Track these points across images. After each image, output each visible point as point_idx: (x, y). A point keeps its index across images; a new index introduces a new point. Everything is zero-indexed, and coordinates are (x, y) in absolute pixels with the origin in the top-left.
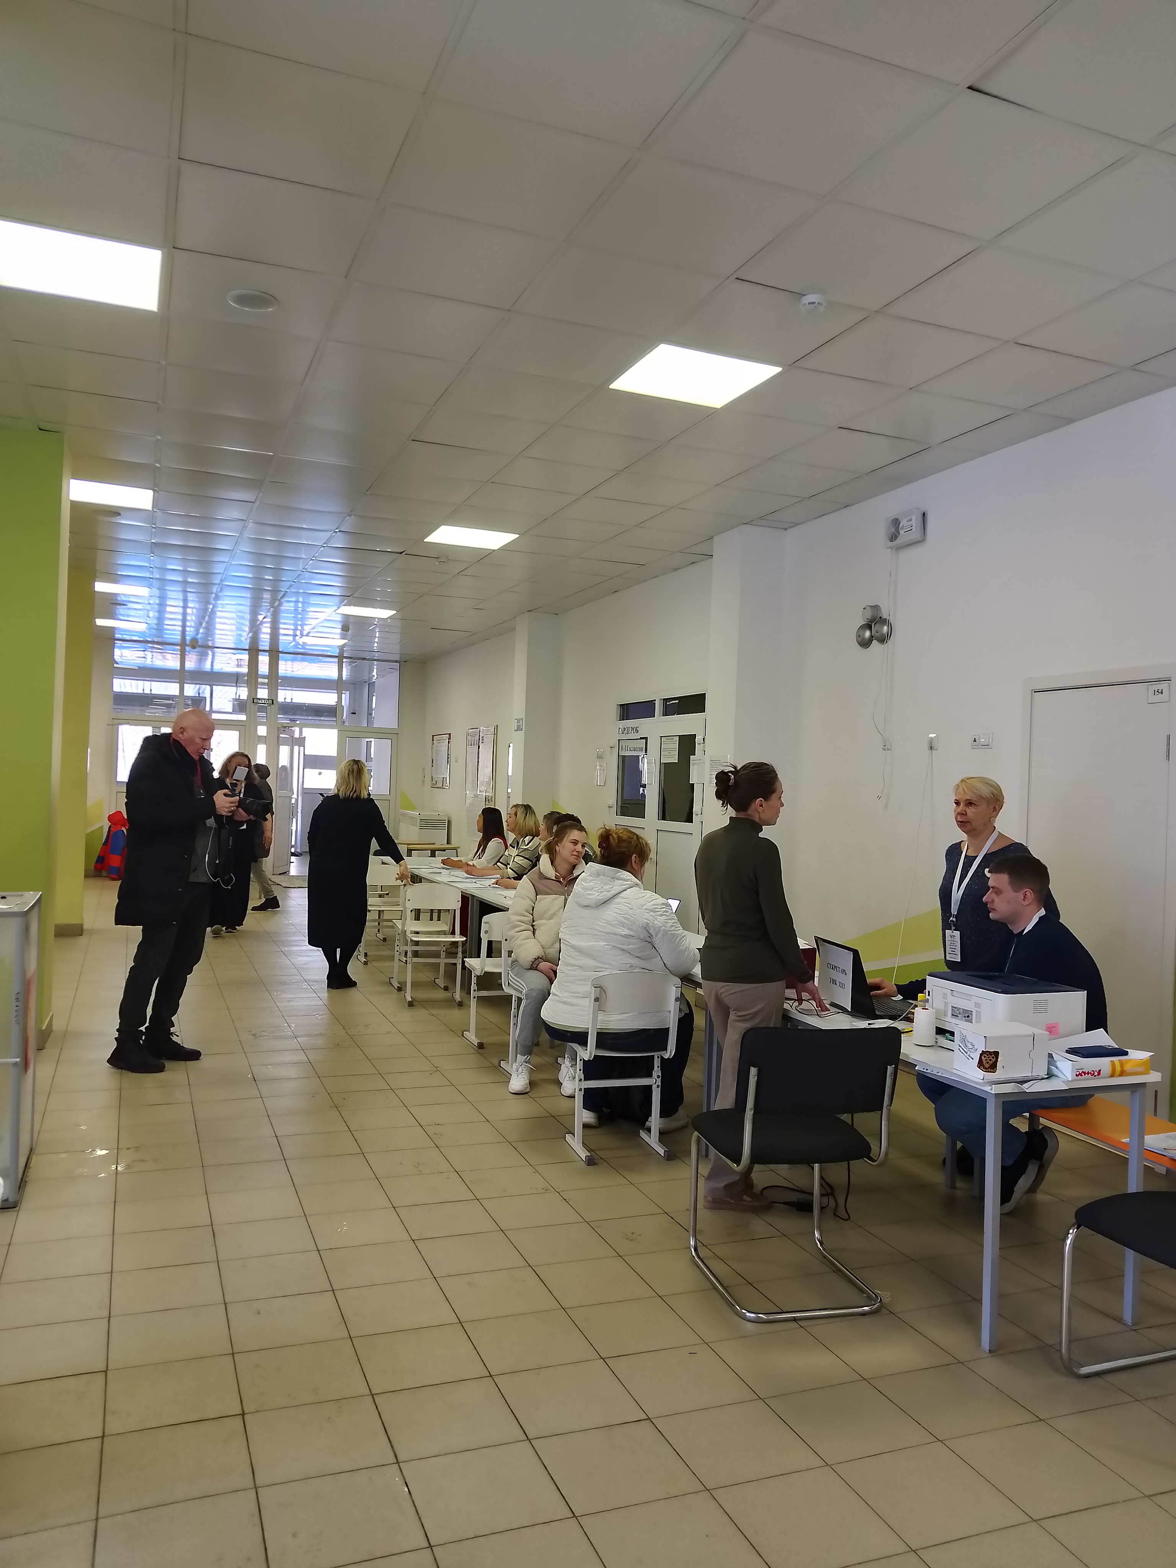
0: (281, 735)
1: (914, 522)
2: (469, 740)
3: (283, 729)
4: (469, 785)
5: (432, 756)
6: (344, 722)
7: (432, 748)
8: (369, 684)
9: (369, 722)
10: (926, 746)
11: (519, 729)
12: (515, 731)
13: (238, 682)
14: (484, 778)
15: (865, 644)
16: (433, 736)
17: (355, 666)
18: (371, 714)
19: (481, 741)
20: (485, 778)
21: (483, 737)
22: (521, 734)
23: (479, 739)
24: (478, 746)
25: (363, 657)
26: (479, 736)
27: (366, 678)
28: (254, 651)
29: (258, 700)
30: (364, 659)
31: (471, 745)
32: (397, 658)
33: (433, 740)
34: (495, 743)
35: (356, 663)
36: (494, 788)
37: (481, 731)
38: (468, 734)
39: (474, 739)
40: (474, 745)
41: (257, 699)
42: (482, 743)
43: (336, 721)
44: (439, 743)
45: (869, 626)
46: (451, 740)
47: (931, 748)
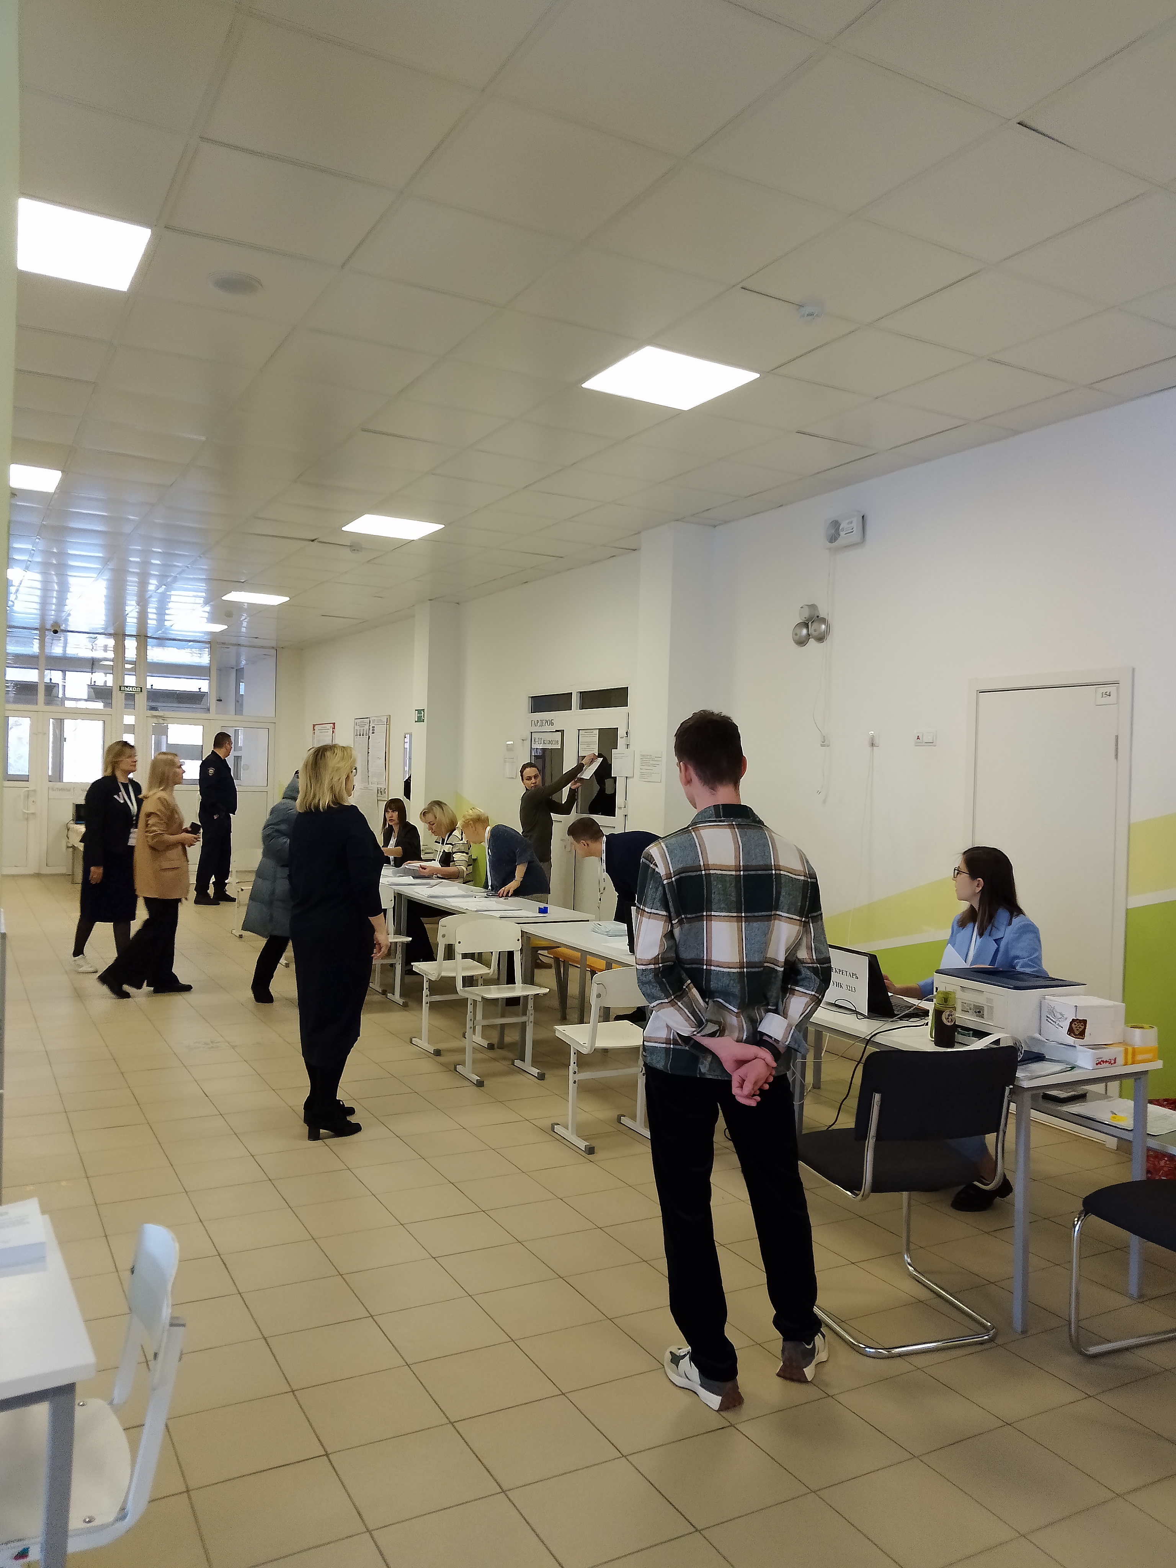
1: (854, 525)
2: (357, 730)
8: (237, 669)
10: (867, 743)
11: (419, 720)
12: (416, 722)
14: (375, 770)
15: (801, 642)
16: (314, 726)
19: (371, 732)
21: (373, 727)
22: (422, 725)
23: (369, 729)
24: (368, 736)
26: (369, 726)
27: (233, 663)
28: (119, 636)
29: (126, 688)
31: (360, 735)
32: (274, 644)
33: (314, 730)
34: (388, 733)
36: (388, 779)
37: (371, 720)
38: (355, 724)
39: (364, 729)
40: (363, 735)
41: (124, 686)
43: (200, 709)
44: (321, 732)
45: (806, 625)
46: (336, 730)
47: (873, 745)
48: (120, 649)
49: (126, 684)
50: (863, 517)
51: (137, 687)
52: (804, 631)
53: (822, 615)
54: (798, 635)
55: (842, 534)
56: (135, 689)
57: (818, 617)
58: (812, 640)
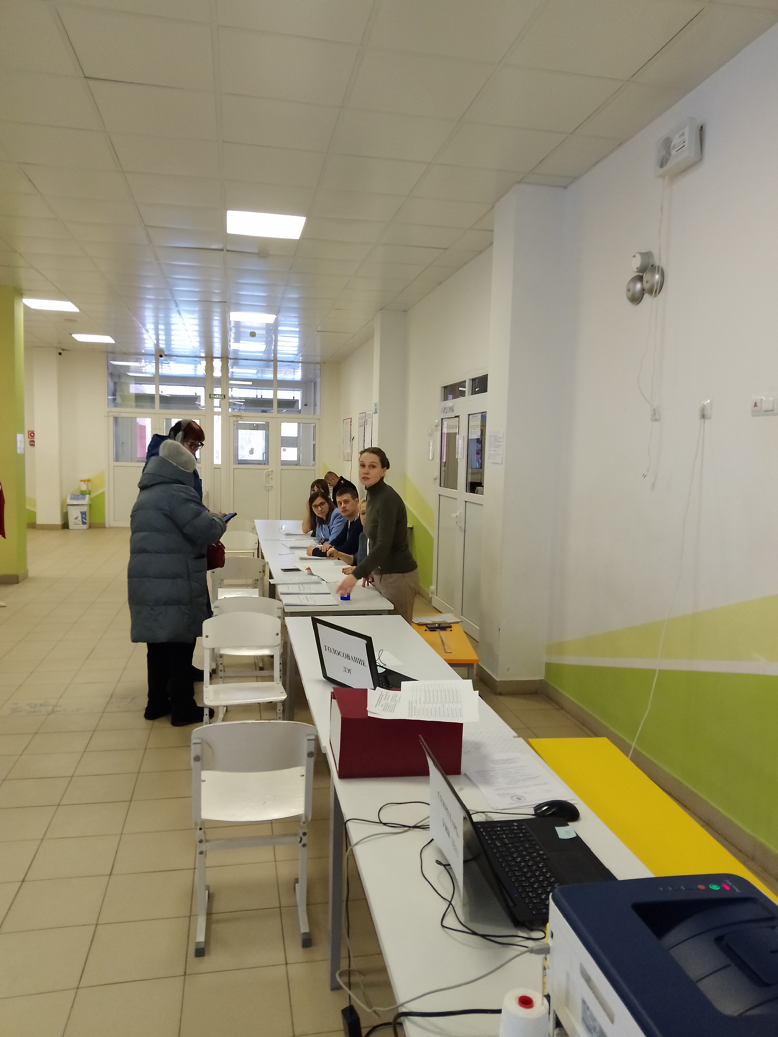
1: (686, 137)
5: (344, 436)
7: (343, 430)
10: (697, 414)
15: (636, 299)
19: (366, 423)
21: (367, 420)
22: (377, 416)
24: (364, 427)
28: (209, 358)
31: (361, 426)
32: (318, 360)
34: (373, 424)
37: (366, 414)
38: (359, 418)
39: (362, 422)
41: (213, 394)
45: (640, 279)
46: (352, 423)
47: (703, 416)
48: (210, 368)
49: (215, 393)
50: (701, 127)
51: (221, 395)
52: (638, 286)
53: (657, 263)
54: (631, 291)
55: (673, 152)
56: (220, 396)
57: (652, 266)
58: (646, 296)
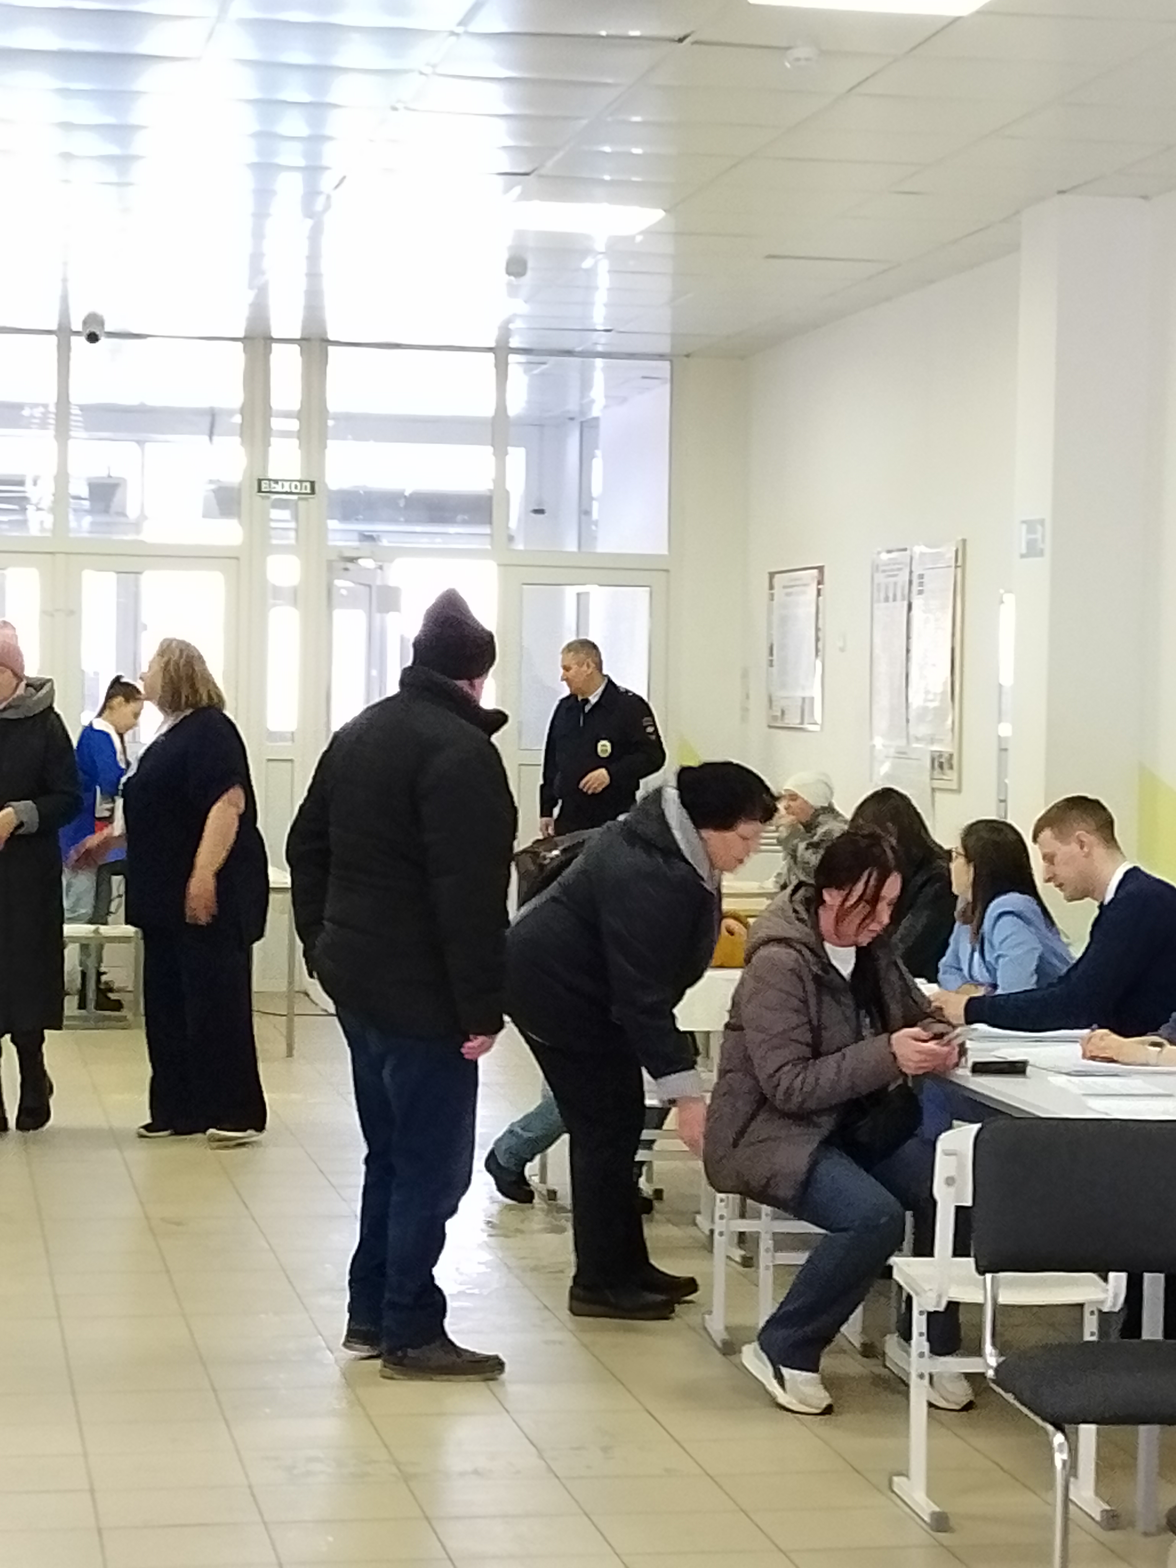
0: (338, 583)
2: (879, 585)
3: (343, 565)
4: (881, 723)
5: (770, 636)
6: (511, 539)
7: (770, 611)
8: (582, 423)
9: (584, 534)
11: (1033, 550)
12: (1023, 556)
13: (216, 430)
14: (926, 700)
16: (772, 575)
17: (542, 374)
18: (588, 513)
19: (915, 588)
20: (931, 697)
21: (921, 576)
22: (1041, 566)
23: (910, 582)
24: (906, 603)
25: (567, 346)
26: (911, 572)
27: (572, 406)
28: (258, 343)
29: (273, 485)
30: (569, 353)
31: (887, 599)
32: (664, 346)
33: (771, 587)
34: (959, 590)
35: (544, 367)
36: (958, 730)
37: (916, 557)
38: (876, 568)
39: (895, 584)
40: (895, 600)
41: (270, 480)
42: (920, 592)
43: (491, 535)
44: (788, 594)
46: (825, 588)
48: (259, 377)
51: (301, 481)
56: (296, 487)
